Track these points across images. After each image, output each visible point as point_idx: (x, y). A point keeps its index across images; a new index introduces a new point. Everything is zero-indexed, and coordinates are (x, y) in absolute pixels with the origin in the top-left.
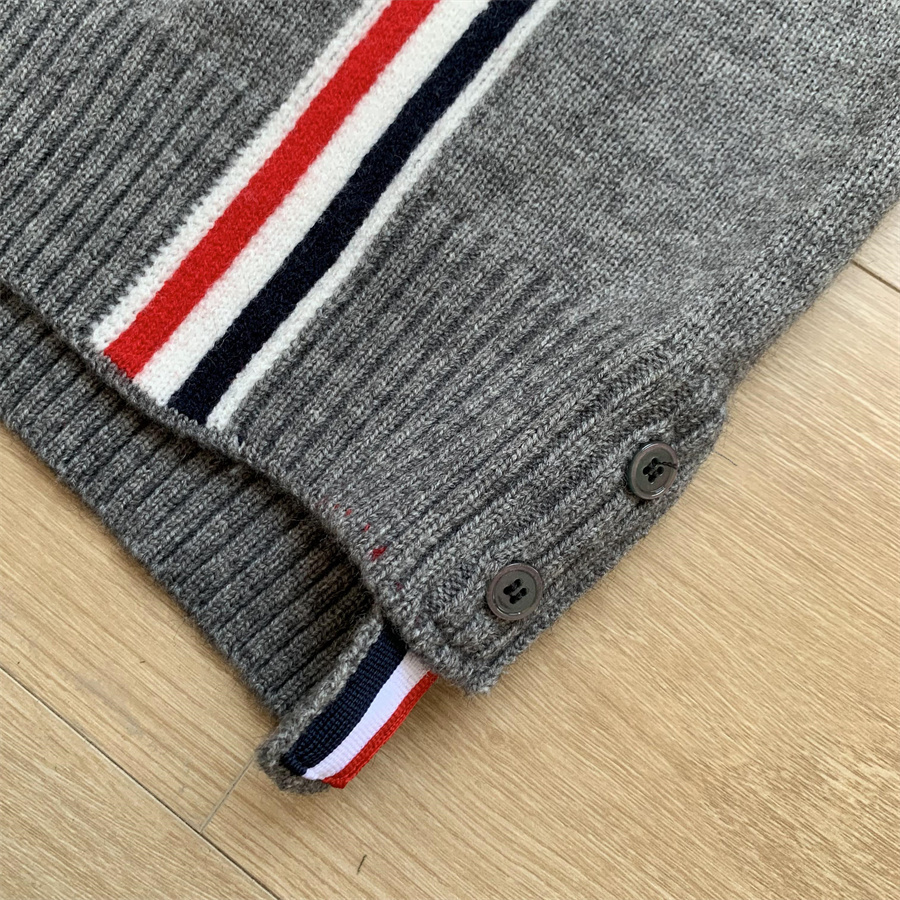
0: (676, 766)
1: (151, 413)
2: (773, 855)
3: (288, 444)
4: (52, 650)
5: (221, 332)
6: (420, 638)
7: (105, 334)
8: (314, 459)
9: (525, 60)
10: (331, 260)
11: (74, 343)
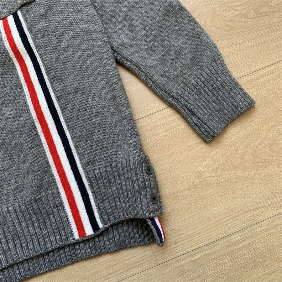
0: (188, 190)
1: (93, 236)
2: (207, 185)
3: (112, 218)
4: (119, 273)
5: (88, 218)
6: (152, 215)
7: (76, 236)
8: (116, 215)
9: (76, 147)
10: (88, 195)
11: (75, 242)
